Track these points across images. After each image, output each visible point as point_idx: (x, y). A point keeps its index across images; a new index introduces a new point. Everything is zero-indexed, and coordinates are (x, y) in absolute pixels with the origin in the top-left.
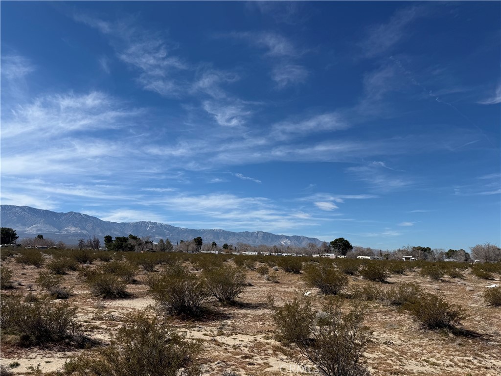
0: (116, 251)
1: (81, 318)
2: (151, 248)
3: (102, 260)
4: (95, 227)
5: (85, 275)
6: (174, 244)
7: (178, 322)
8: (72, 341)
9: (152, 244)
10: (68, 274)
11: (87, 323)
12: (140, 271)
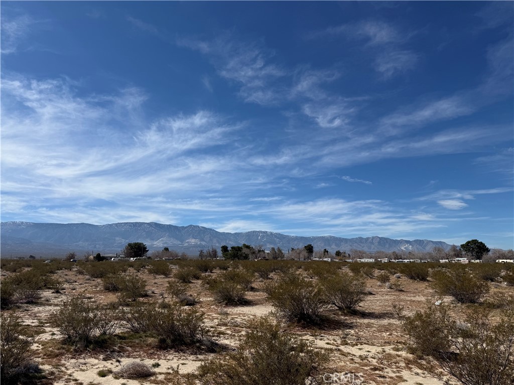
0: (232, 260)
1: (208, 323)
2: (264, 256)
3: (221, 268)
4: (212, 238)
5: (208, 283)
6: (285, 252)
7: (298, 330)
8: (202, 345)
9: (264, 253)
10: (193, 283)
11: (214, 329)
12: (257, 278)
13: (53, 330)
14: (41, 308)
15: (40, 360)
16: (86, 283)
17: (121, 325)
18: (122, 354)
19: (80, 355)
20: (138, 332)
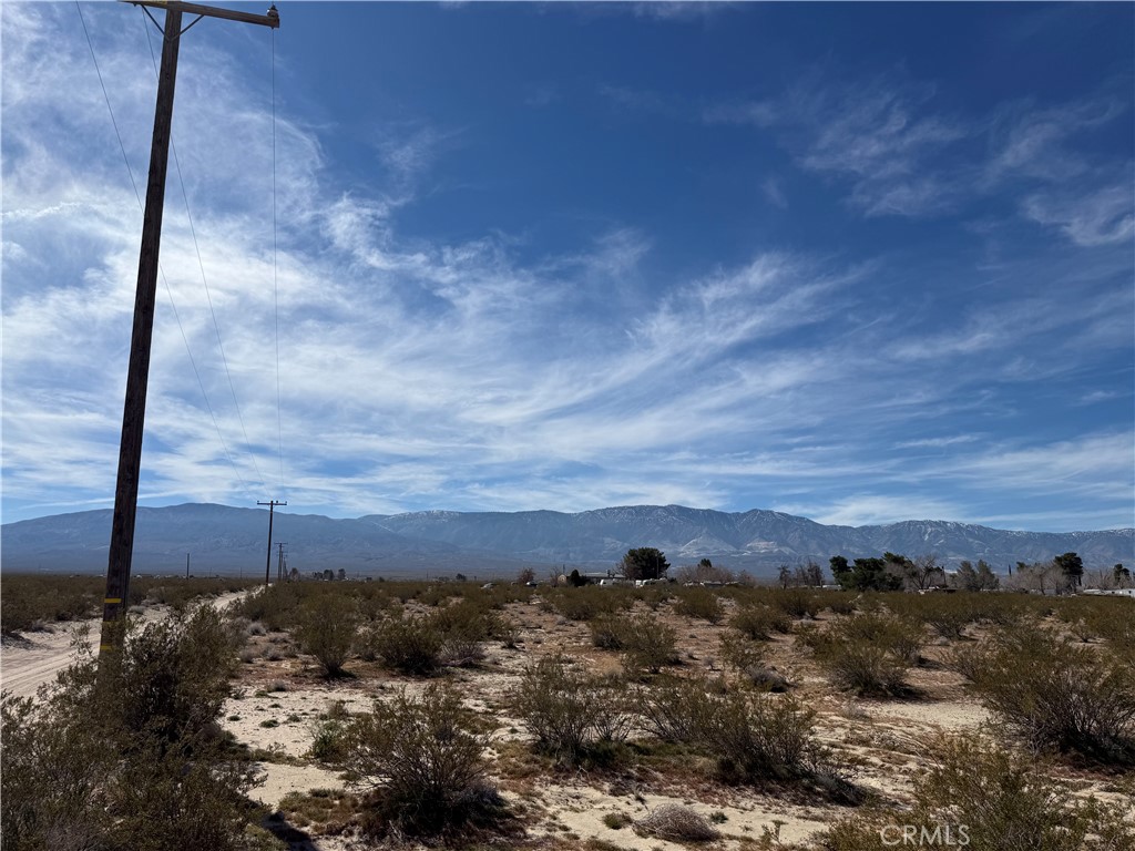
0: (860, 590)
1: (822, 736)
2: (942, 582)
3: (835, 610)
4: (805, 538)
5: (809, 644)
6: (999, 571)
7: (1063, 772)
8: (817, 783)
9: (943, 574)
10: (774, 640)
11: (838, 750)
12: (932, 637)
13: (513, 723)
14: (487, 678)
15: (496, 779)
16: (558, 630)
17: (638, 724)
18: (646, 785)
19: (566, 777)
20: (671, 742)
